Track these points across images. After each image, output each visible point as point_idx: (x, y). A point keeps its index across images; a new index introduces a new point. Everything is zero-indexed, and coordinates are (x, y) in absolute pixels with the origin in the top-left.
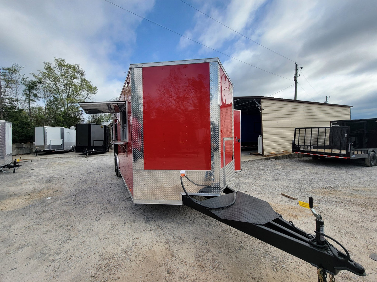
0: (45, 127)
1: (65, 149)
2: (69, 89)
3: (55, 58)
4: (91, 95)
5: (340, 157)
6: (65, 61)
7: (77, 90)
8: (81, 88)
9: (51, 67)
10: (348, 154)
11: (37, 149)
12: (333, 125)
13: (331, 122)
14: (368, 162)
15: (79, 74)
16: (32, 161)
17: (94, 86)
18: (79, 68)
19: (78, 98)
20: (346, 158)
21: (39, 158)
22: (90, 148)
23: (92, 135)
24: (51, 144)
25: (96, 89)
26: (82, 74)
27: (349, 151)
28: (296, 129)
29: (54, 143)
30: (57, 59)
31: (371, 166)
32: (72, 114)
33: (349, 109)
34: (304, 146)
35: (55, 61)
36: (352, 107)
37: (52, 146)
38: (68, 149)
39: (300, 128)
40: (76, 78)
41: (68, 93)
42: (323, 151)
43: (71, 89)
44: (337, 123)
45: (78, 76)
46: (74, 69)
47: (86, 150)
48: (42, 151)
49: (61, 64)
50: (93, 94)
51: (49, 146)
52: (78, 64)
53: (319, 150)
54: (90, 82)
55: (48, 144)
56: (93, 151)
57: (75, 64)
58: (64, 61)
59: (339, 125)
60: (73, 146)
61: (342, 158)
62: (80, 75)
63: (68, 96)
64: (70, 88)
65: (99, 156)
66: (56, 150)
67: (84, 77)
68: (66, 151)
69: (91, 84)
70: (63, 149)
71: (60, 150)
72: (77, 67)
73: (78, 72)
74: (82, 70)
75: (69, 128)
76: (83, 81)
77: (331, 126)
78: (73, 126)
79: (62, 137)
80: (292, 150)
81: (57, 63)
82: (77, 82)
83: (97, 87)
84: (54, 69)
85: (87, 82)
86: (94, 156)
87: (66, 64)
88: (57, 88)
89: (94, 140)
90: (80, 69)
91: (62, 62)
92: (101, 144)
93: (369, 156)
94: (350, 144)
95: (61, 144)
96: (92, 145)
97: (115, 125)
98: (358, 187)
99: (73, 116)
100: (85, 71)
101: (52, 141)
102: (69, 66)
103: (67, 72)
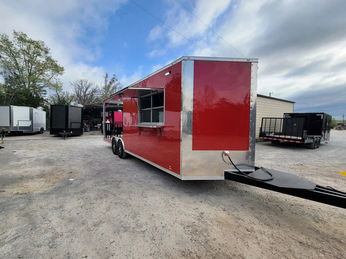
0: (11, 106)
1: (34, 131)
2: (31, 67)
3: (14, 31)
4: (57, 75)
5: (297, 142)
6: (27, 36)
7: (41, 68)
8: (45, 66)
9: (8, 40)
10: (303, 140)
11: (3, 130)
12: (286, 117)
13: (285, 114)
14: (313, 145)
15: (43, 51)
16: (3, 143)
17: (61, 66)
18: (43, 45)
19: (41, 77)
20: (302, 142)
21: (9, 140)
22: (68, 130)
23: (70, 117)
24: (18, 125)
25: (62, 69)
26: (46, 52)
27: (304, 137)
28: (263, 118)
29: (22, 124)
30: (16, 32)
31: (315, 148)
32: (34, 94)
33: (293, 104)
34: (269, 132)
35: (14, 34)
36: (295, 103)
37: (19, 126)
38: (37, 131)
39: (266, 118)
40: (39, 55)
41: (30, 71)
42: (284, 137)
43: (33, 67)
44: (289, 115)
45: (42, 53)
46: (37, 45)
47: (65, 132)
48: (9, 132)
49: (22, 39)
50: (59, 75)
51: (16, 127)
52: (42, 41)
53: (281, 136)
54: (57, 61)
55: (15, 124)
56: (71, 134)
57: (39, 40)
58: (25, 35)
59: (290, 117)
60: (41, 128)
61: (299, 142)
62: (44, 53)
63: (30, 74)
64: (32, 65)
65: (77, 138)
66: (24, 131)
67: (48, 55)
68: (35, 133)
69: (58, 64)
70: (33, 131)
71: (28, 131)
72: (41, 44)
73: (42, 50)
74: (47, 48)
75: (37, 108)
76: (48, 59)
77: (284, 118)
78: (41, 107)
79: (31, 118)
80: (259, 135)
81: (16, 37)
82: (41, 59)
83: (63, 68)
84: (12, 43)
85: (52, 61)
86: (72, 138)
87: (27, 39)
88: (17, 64)
89: (71, 123)
90: (45, 47)
91: (23, 37)
92: (78, 126)
93: (314, 141)
94: (305, 132)
95: (30, 126)
96: (69, 127)
97: (105, 109)
98: (318, 164)
99: (35, 96)
100: (50, 49)
101: (19, 121)
102: (32, 42)
103: (29, 48)
